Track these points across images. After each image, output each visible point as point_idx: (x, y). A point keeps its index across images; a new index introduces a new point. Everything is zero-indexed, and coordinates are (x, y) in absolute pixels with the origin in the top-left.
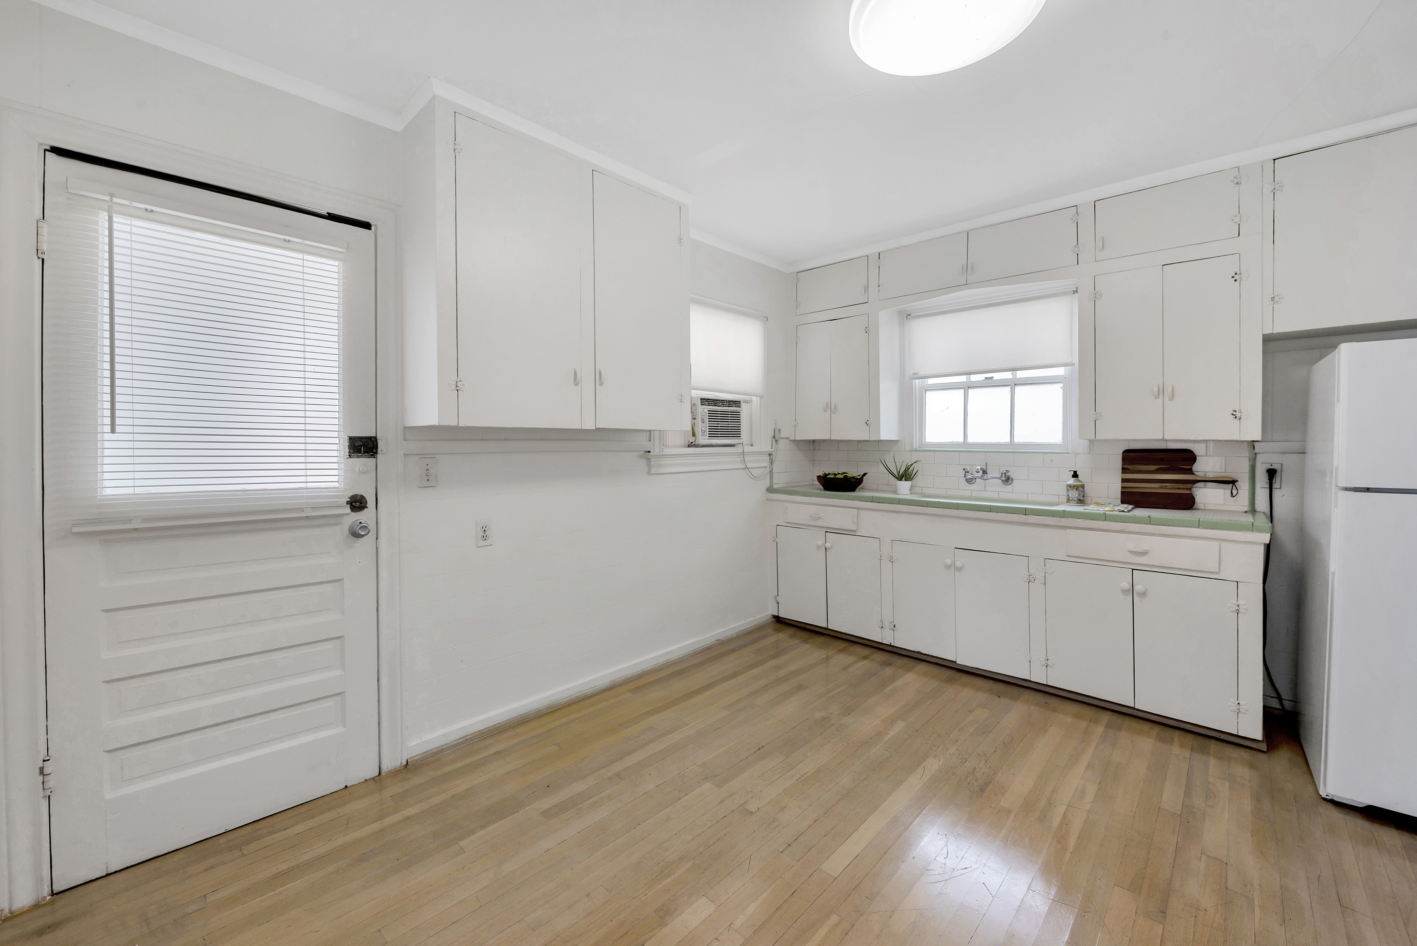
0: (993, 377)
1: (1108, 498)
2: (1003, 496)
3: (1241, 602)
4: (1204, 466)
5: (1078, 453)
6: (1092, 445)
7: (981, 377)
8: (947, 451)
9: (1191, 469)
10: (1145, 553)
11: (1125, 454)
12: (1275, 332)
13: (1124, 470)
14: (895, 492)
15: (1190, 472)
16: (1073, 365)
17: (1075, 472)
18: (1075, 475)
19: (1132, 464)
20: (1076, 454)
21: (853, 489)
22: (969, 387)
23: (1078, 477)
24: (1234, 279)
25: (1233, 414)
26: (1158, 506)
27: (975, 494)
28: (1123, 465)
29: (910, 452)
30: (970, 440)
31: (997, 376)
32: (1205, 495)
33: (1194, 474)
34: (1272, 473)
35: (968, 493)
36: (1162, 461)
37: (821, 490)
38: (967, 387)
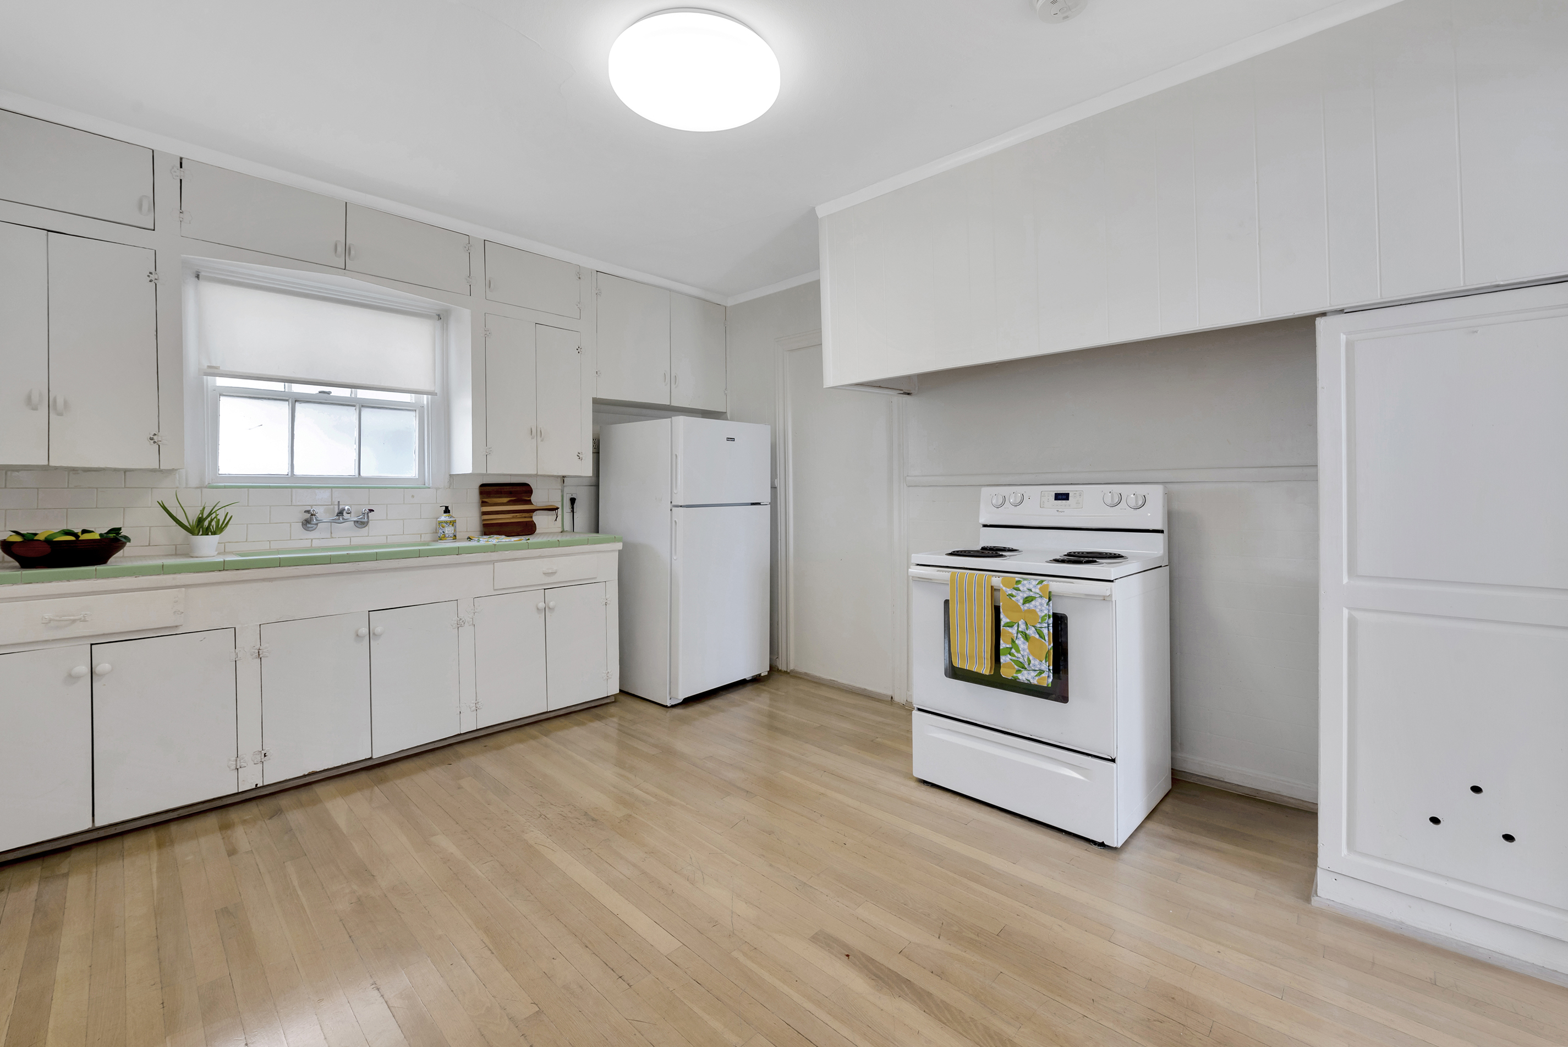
0: (331, 393)
1: (467, 531)
2: (356, 541)
3: (607, 596)
4: (538, 498)
5: (439, 488)
6: (452, 480)
7: (314, 390)
8: (270, 487)
9: (530, 500)
10: (553, 573)
11: (482, 488)
12: (598, 397)
13: (483, 503)
14: (187, 555)
15: (529, 502)
16: (436, 394)
17: (447, 508)
18: (447, 511)
19: (489, 497)
20: (437, 489)
21: (102, 560)
22: (296, 401)
23: (449, 512)
24: (578, 351)
25: (578, 456)
26: (512, 534)
27: (316, 543)
28: (481, 498)
29: (199, 490)
30: (298, 471)
31: (336, 392)
32: (540, 520)
33: (533, 504)
34: (573, 501)
35: (307, 544)
36: (510, 494)
37: (13, 568)
38: (295, 400)
